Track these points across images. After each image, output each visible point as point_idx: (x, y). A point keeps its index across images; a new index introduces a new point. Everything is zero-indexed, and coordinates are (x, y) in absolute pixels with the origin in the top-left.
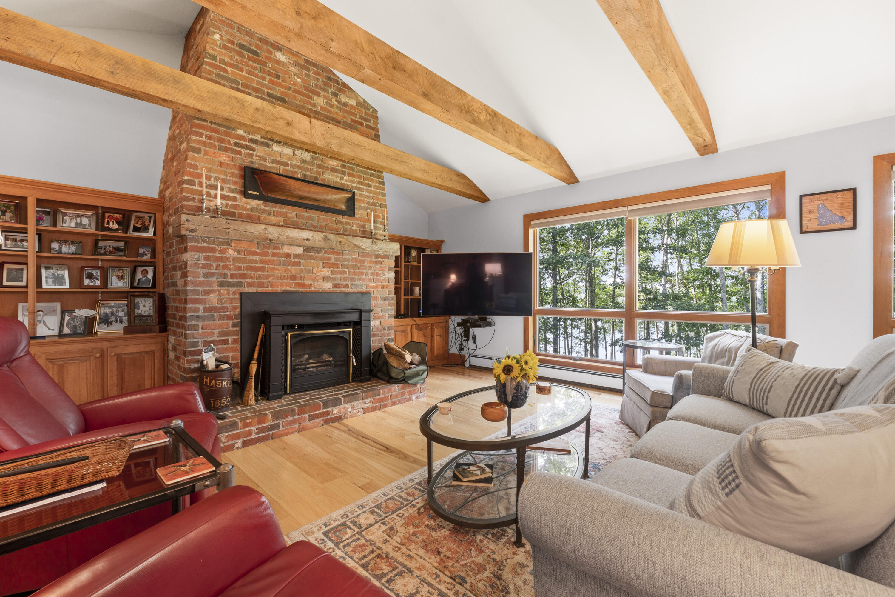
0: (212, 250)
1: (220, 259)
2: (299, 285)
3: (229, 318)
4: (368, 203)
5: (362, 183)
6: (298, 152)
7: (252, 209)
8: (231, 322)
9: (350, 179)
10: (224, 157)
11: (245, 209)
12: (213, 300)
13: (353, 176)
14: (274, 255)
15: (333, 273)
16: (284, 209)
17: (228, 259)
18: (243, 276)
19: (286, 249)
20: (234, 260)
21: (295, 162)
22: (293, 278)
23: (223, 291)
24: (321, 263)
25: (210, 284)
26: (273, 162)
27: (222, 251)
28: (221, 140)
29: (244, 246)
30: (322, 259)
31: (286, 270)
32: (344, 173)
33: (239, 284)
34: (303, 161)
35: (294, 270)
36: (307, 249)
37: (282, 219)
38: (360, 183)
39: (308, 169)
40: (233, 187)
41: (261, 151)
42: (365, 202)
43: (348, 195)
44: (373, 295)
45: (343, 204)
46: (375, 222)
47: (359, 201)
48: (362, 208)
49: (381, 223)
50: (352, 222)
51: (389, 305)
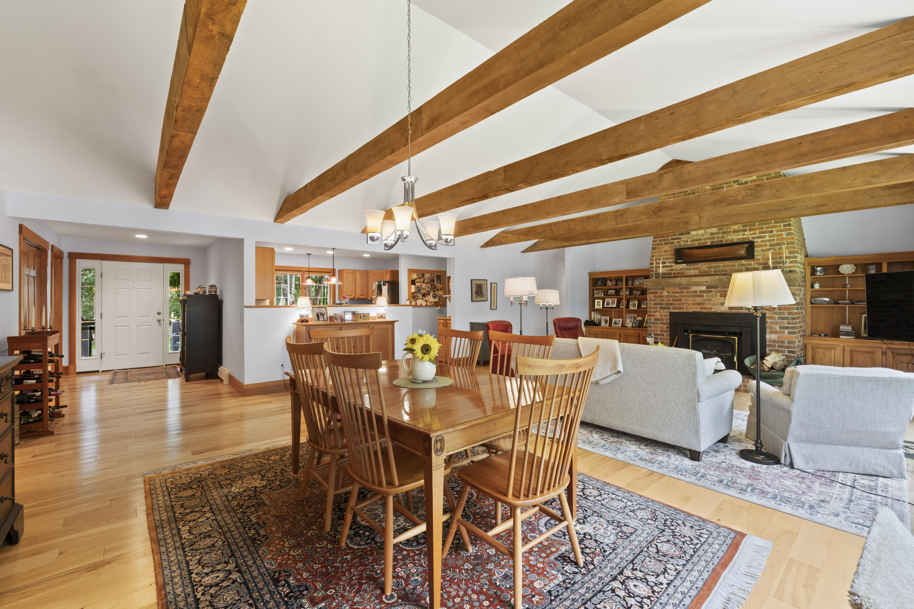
0: (657, 293)
1: (659, 297)
2: (703, 308)
3: (664, 324)
4: (771, 245)
5: (764, 232)
6: (708, 230)
7: (681, 269)
8: (665, 326)
9: (752, 232)
10: (666, 248)
11: (676, 270)
12: (658, 315)
13: (754, 230)
14: (687, 292)
16: (699, 265)
17: (664, 296)
18: (671, 304)
19: (694, 288)
20: (667, 296)
21: (706, 237)
22: (699, 304)
23: (662, 311)
24: (719, 294)
25: (657, 308)
26: (691, 241)
27: (661, 293)
28: (665, 240)
29: (671, 290)
30: (719, 292)
31: (695, 300)
32: (745, 231)
33: (669, 308)
34: (711, 234)
35: (698, 300)
36: (708, 287)
37: (698, 271)
38: (760, 233)
39: (715, 238)
40: (670, 260)
41: (684, 238)
42: (766, 245)
43: (746, 246)
44: (767, 315)
45: (743, 252)
46: (780, 258)
47: (760, 246)
48: (762, 250)
49: (787, 258)
50: (753, 263)
51: (788, 323)
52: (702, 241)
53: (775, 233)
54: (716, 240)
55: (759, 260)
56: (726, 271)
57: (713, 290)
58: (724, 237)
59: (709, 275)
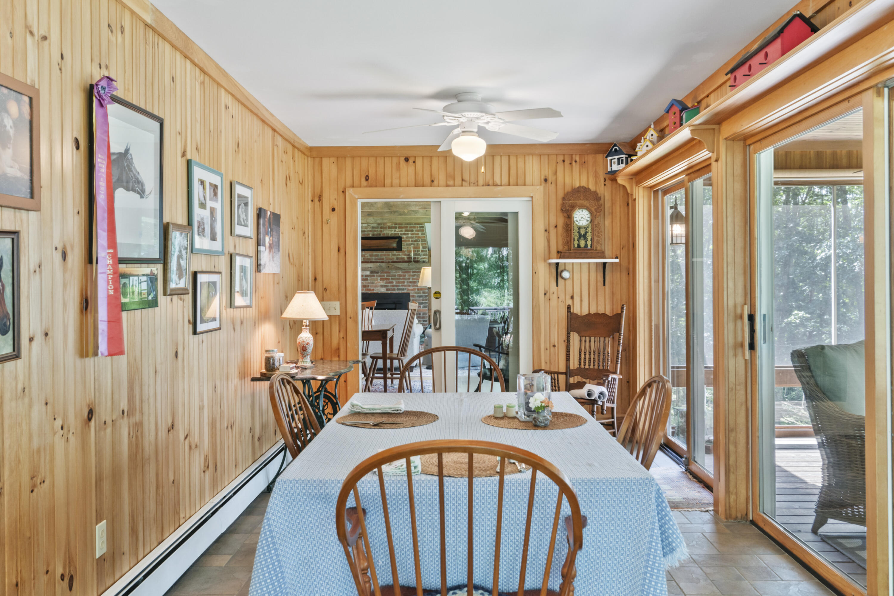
4: (412, 241)
9: (400, 230)
13: (402, 228)
15: (386, 283)
21: (368, 229)
24: (379, 278)
30: (380, 276)
32: (396, 228)
34: (373, 228)
36: (371, 272)
38: (406, 231)
39: (375, 231)
42: (409, 241)
43: (397, 240)
44: (411, 294)
45: (395, 245)
46: (418, 251)
47: (405, 241)
48: (407, 245)
49: (422, 251)
50: (401, 254)
51: (423, 300)
52: (366, 233)
53: (414, 232)
54: (376, 233)
55: (405, 252)
56: (383, 259)
57: (375, 274)
58: (381, 231)
59: (371, 262)
